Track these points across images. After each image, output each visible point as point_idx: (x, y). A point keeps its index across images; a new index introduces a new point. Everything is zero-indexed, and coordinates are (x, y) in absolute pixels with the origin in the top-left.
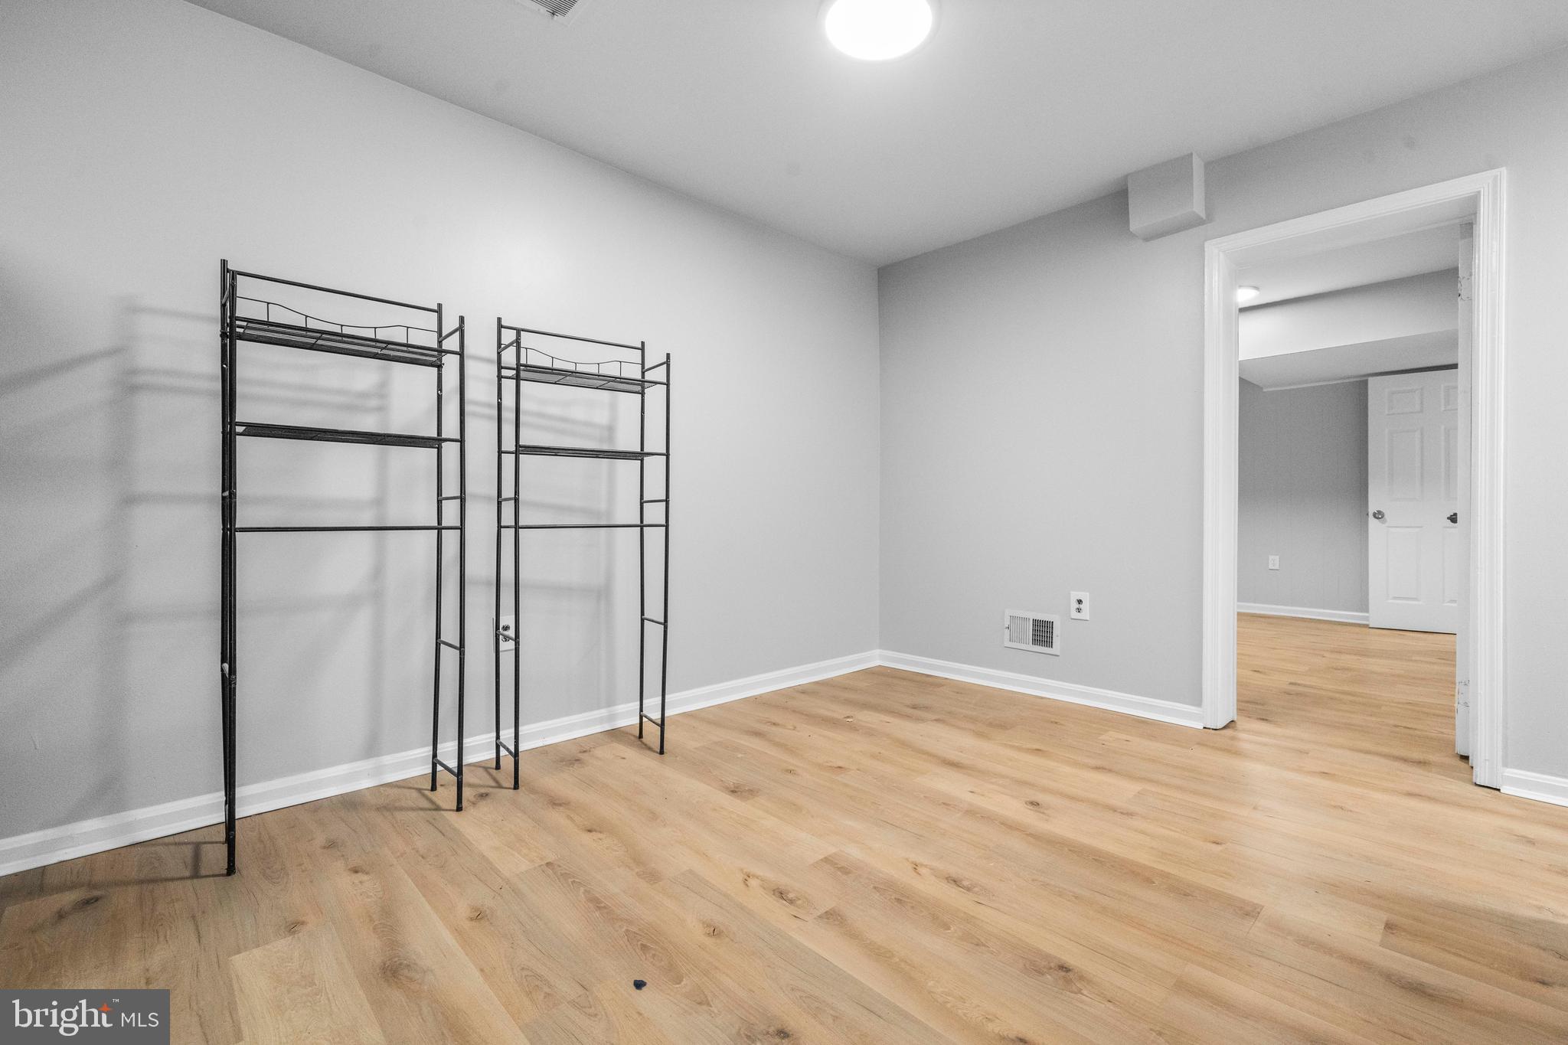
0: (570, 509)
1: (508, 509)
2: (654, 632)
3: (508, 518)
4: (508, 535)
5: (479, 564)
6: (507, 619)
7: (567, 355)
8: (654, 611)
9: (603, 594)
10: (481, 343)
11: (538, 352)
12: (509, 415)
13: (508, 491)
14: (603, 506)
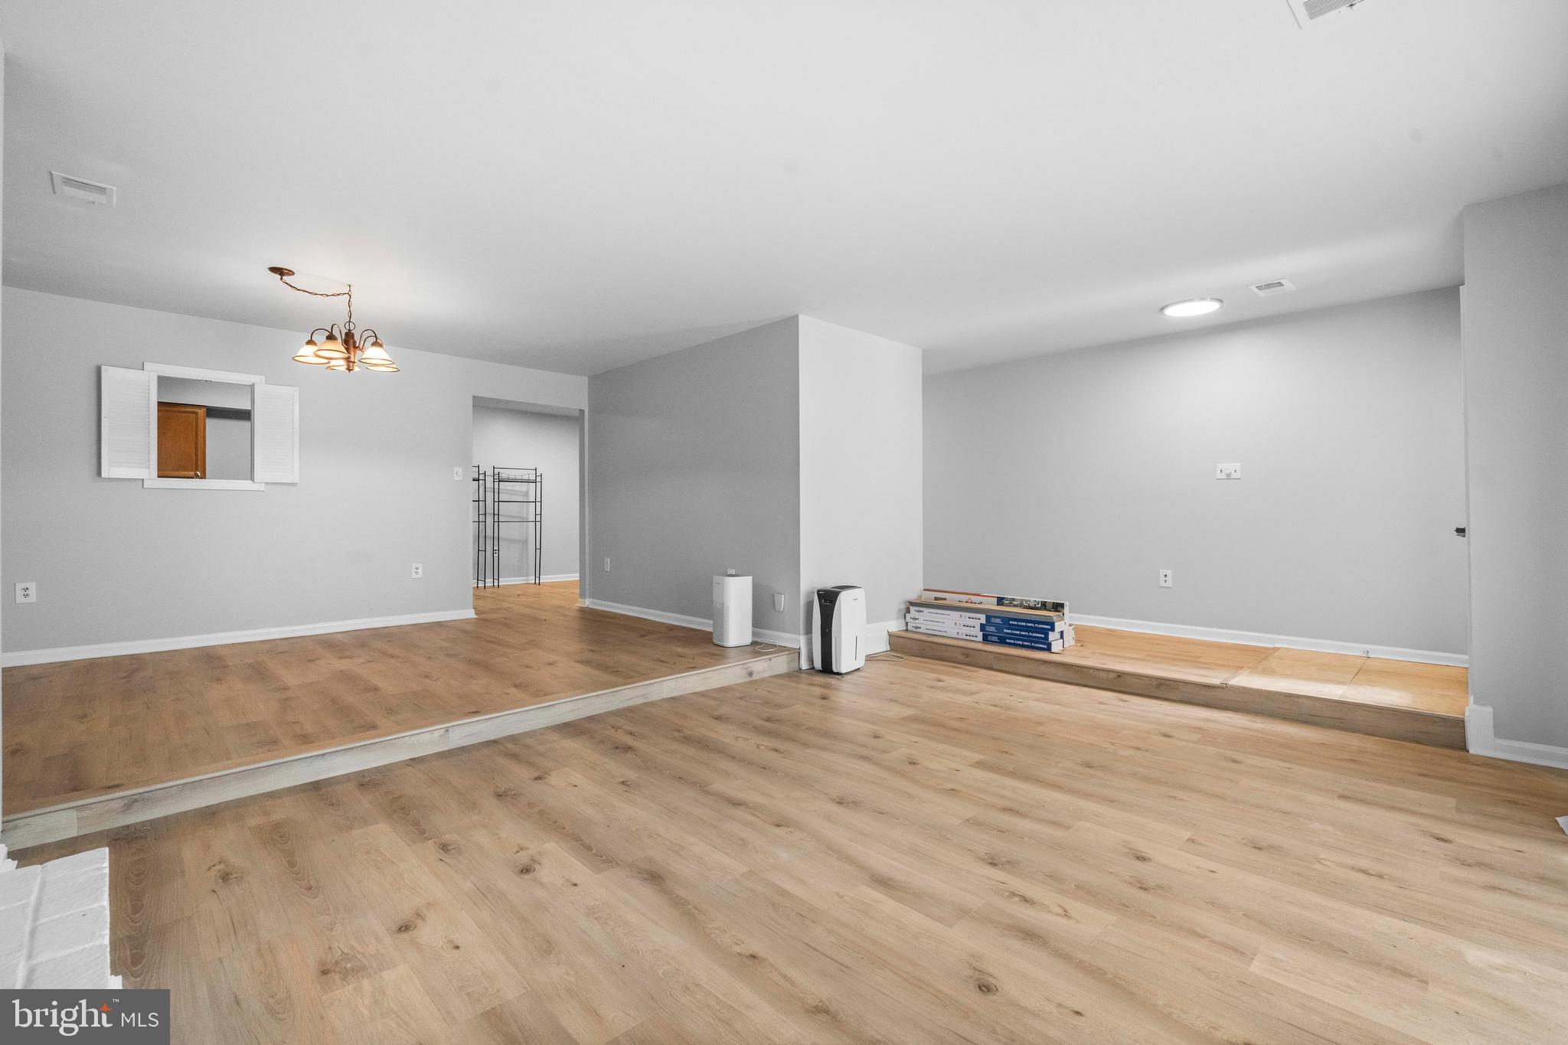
0: (515, 517)
1: (496, 517)
2: (538, 551)
3: (496, 520)
4: (496, 524)
5: (489, 533)
6: (496, 548)
7: (512, 474)
8: (538, 547)
9: (525, 542)
10: (489, 472)
11: (504, 474)
12: (496, 491)
13: (496, 512)
14: (525, 516)
